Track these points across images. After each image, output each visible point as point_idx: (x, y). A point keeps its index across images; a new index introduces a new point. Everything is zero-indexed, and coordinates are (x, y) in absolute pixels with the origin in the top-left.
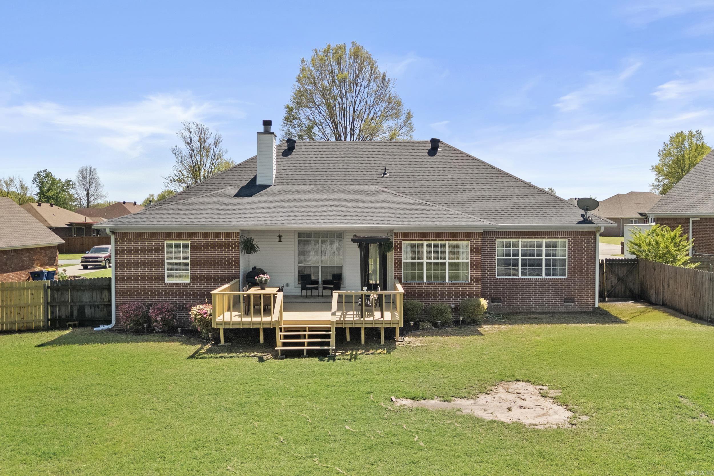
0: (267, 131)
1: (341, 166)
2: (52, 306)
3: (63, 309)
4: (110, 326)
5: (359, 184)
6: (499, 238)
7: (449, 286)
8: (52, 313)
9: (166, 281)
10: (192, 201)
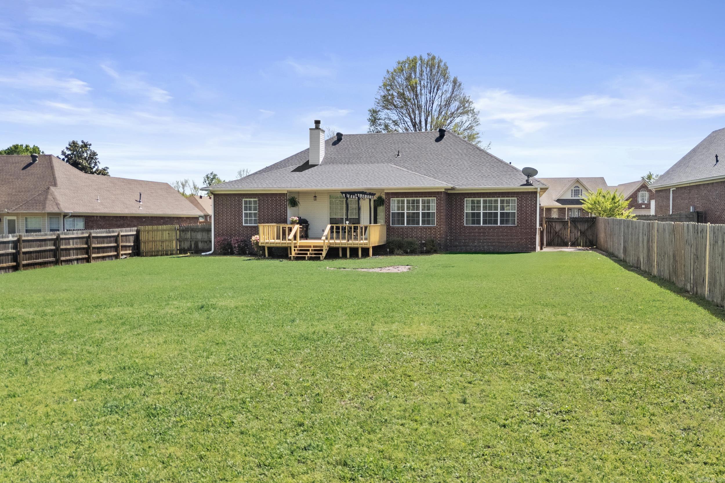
0: (317, 128)
1: (370, 150)
2: (180, 241)
3: (186, 242)
4: (210, 252)
5: (378, 163)
6: (466, 197)
7: (422, 229)
8: (180, 246)
9: (244, 225)
10: (264, 175)
